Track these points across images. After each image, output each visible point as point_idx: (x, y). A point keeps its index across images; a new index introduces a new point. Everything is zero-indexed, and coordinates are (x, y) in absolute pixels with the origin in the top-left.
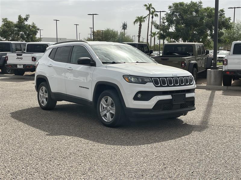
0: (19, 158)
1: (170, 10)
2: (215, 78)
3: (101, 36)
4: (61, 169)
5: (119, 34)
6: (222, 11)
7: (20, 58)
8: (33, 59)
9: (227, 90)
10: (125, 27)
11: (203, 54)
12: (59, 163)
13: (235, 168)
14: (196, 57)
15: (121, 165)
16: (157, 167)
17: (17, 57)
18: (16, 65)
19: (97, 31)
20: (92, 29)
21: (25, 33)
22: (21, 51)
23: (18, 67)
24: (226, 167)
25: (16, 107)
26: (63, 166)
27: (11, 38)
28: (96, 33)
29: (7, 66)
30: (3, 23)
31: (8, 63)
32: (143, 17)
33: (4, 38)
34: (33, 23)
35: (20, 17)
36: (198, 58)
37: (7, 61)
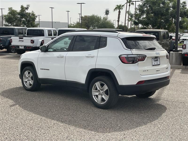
0: (15, 127)
1: (142, 2)
2: (176, 59)
3: (88, 21)
4: (45, 137)
5: (102, 19)
6: (184, 3)
7: (22, 41)
8: (32, 42)
9: (185, 69)
10: (107, 12)
11: (167, 39)
12: (44, 132)
13: (178, 138)
14: (161, 42)
15: (92, 135)
16: (119, 136)
17: (19, 40)
18: (18, 46)
19: (84, 16)
20: (80, 15)
21: (26, 20)
22: (23, 34)
23: (20, 47)
24: (172, 138)
25: (16, 82)
26: (48, 134)
27: (15, 23)
28: (84, 18)
29: (11, 47)
30: (9, 11)
31: (12, 44)
32: (122, 5)
33: (10, 23)
34: (33, 11)
35: (22, 7)
36: (163, 42)
37: (12, 43)
